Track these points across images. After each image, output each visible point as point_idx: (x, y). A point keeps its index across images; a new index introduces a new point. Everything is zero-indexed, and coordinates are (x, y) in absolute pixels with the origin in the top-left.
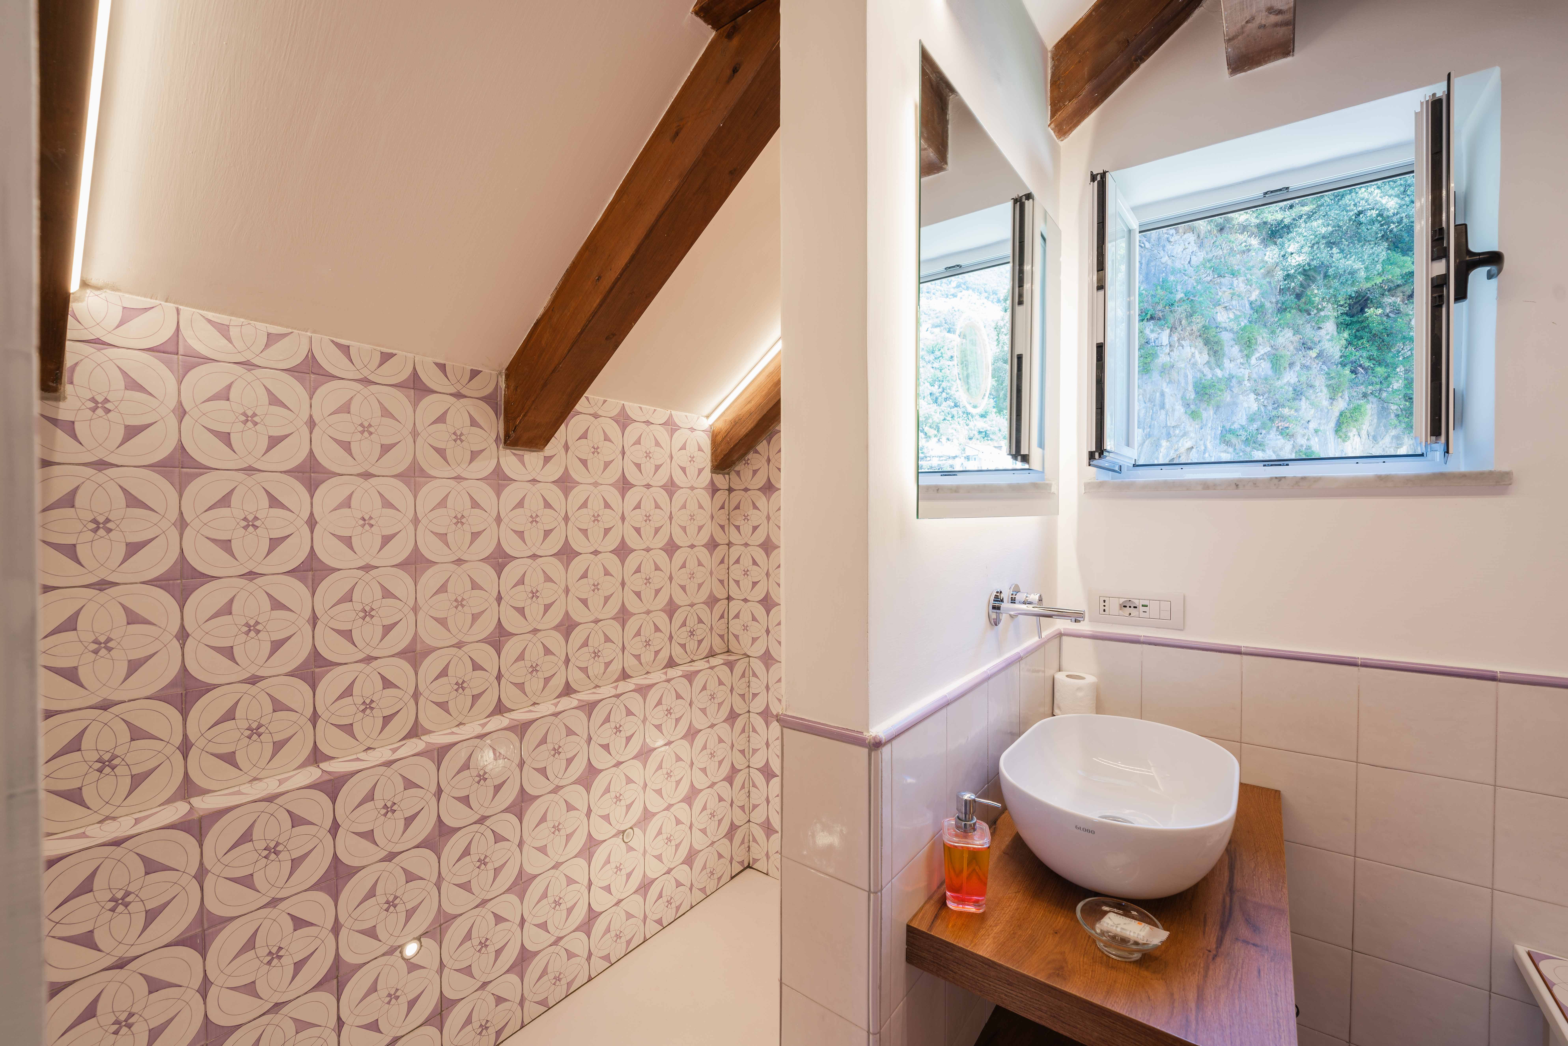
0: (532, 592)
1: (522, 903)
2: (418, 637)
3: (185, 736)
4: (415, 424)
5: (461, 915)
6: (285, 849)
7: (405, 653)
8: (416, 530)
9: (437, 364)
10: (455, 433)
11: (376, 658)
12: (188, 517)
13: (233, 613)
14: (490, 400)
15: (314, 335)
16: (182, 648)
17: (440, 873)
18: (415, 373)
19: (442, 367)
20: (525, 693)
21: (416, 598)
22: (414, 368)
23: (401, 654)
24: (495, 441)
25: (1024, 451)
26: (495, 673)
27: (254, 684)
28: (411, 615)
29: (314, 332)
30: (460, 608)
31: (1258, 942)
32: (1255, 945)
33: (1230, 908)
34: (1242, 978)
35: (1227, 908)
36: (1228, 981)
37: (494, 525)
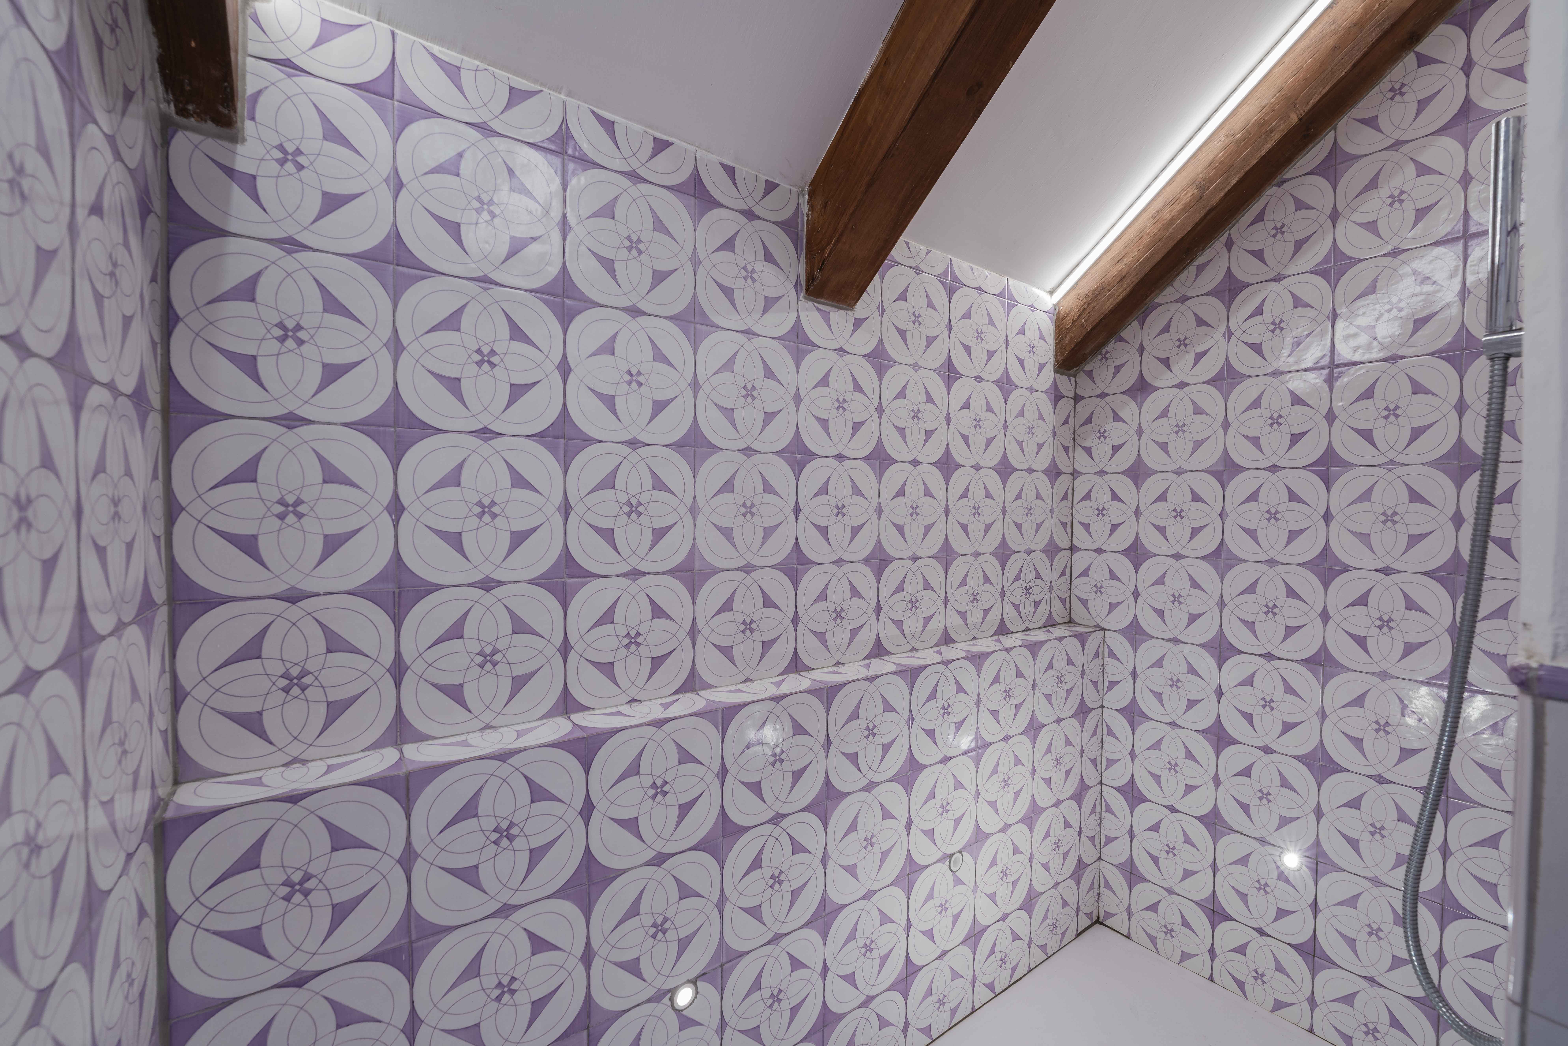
0: (837, 507)
1: (825, 943)
2: (696, 551)
3: (398, 654)
4: (695, 246)
5: (749, 952)
6: (522, 834)
7: (680, 572)
8: (695, 399)
9: (723, 165)
10: (745, 268)
11: (644, 574)
12: (405, 339)
13: (462, 485)
14: (789, 227)
15: (569, 99)
16: (396, 527)
17: (722, 889)
18: (696, 175)
19: (730, 171)
20: (827, 647)
21: (695, 495)
22: (696, 167)
23: (674, 572)
24: (795, 286)
26: (791, 614)
27: (488, 590)
28: (688, 518)
29: (569, 94)
30: (748, 516)
37: (792, 406)
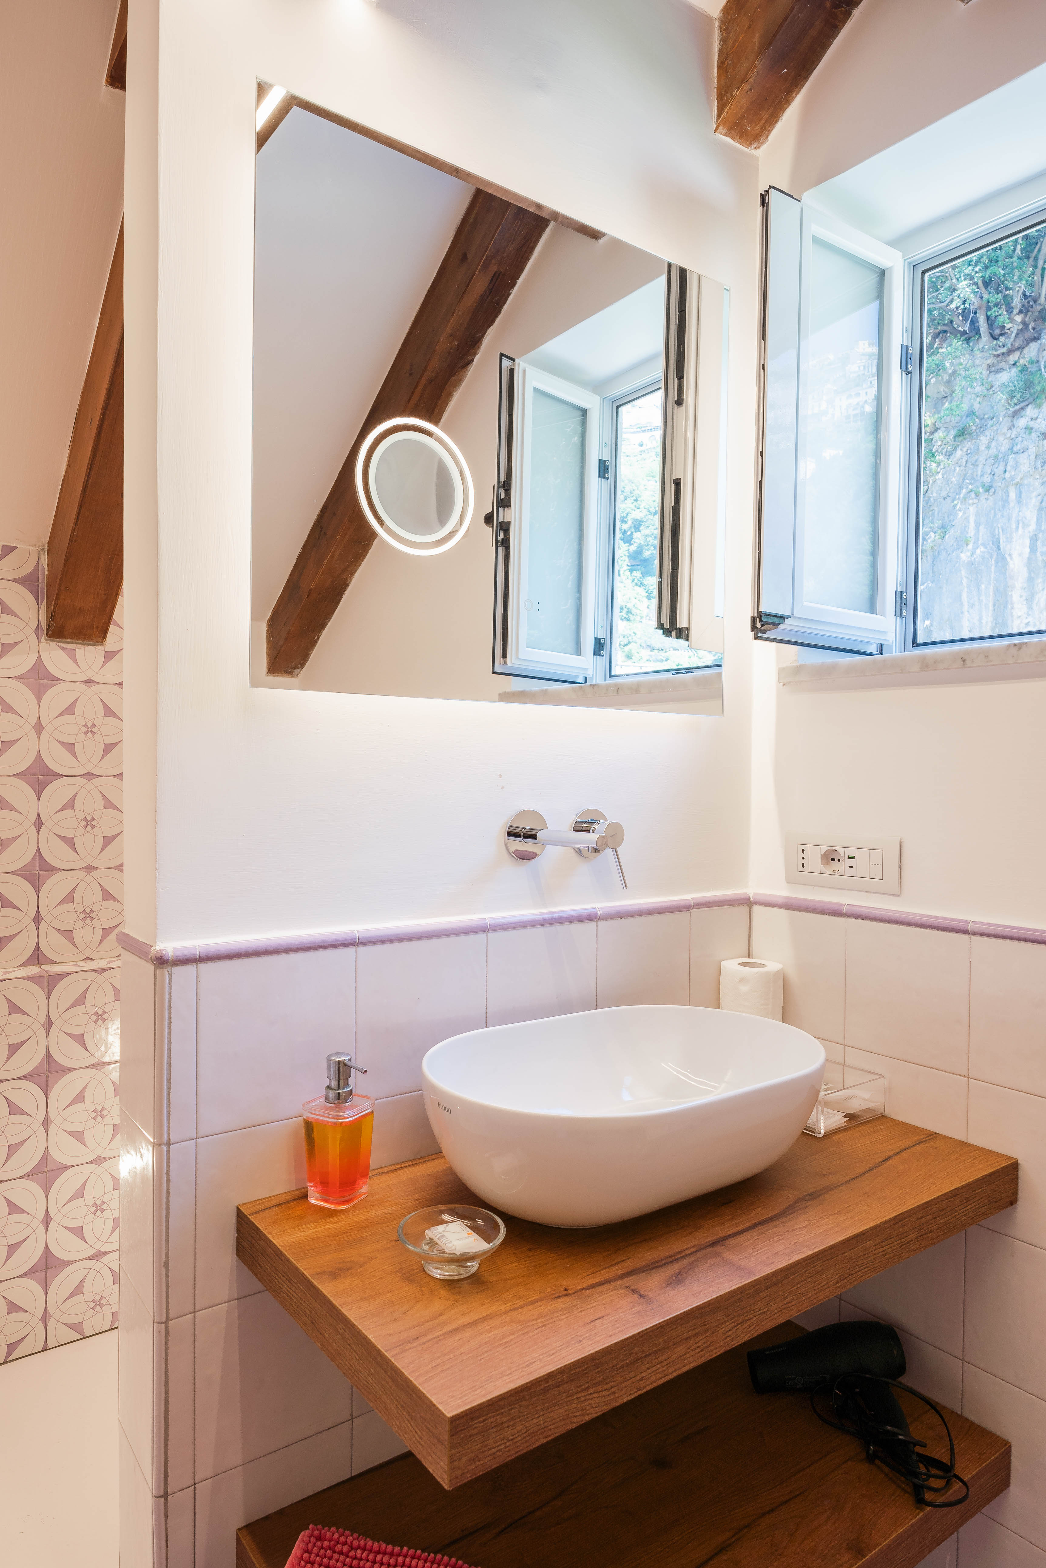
0: (85, 819)
1: (47, 1196)
14: (29, 581)
20: (73, 943)
24: (35, 631)
25: (682, 623)
26: (33, 914)
31: (651, 1295)
32: (641, 1296)
33: (679, 1259)
34: (562, 1320)
35: (673, 1258)
36: (539, 1318)
37: (33, 734)
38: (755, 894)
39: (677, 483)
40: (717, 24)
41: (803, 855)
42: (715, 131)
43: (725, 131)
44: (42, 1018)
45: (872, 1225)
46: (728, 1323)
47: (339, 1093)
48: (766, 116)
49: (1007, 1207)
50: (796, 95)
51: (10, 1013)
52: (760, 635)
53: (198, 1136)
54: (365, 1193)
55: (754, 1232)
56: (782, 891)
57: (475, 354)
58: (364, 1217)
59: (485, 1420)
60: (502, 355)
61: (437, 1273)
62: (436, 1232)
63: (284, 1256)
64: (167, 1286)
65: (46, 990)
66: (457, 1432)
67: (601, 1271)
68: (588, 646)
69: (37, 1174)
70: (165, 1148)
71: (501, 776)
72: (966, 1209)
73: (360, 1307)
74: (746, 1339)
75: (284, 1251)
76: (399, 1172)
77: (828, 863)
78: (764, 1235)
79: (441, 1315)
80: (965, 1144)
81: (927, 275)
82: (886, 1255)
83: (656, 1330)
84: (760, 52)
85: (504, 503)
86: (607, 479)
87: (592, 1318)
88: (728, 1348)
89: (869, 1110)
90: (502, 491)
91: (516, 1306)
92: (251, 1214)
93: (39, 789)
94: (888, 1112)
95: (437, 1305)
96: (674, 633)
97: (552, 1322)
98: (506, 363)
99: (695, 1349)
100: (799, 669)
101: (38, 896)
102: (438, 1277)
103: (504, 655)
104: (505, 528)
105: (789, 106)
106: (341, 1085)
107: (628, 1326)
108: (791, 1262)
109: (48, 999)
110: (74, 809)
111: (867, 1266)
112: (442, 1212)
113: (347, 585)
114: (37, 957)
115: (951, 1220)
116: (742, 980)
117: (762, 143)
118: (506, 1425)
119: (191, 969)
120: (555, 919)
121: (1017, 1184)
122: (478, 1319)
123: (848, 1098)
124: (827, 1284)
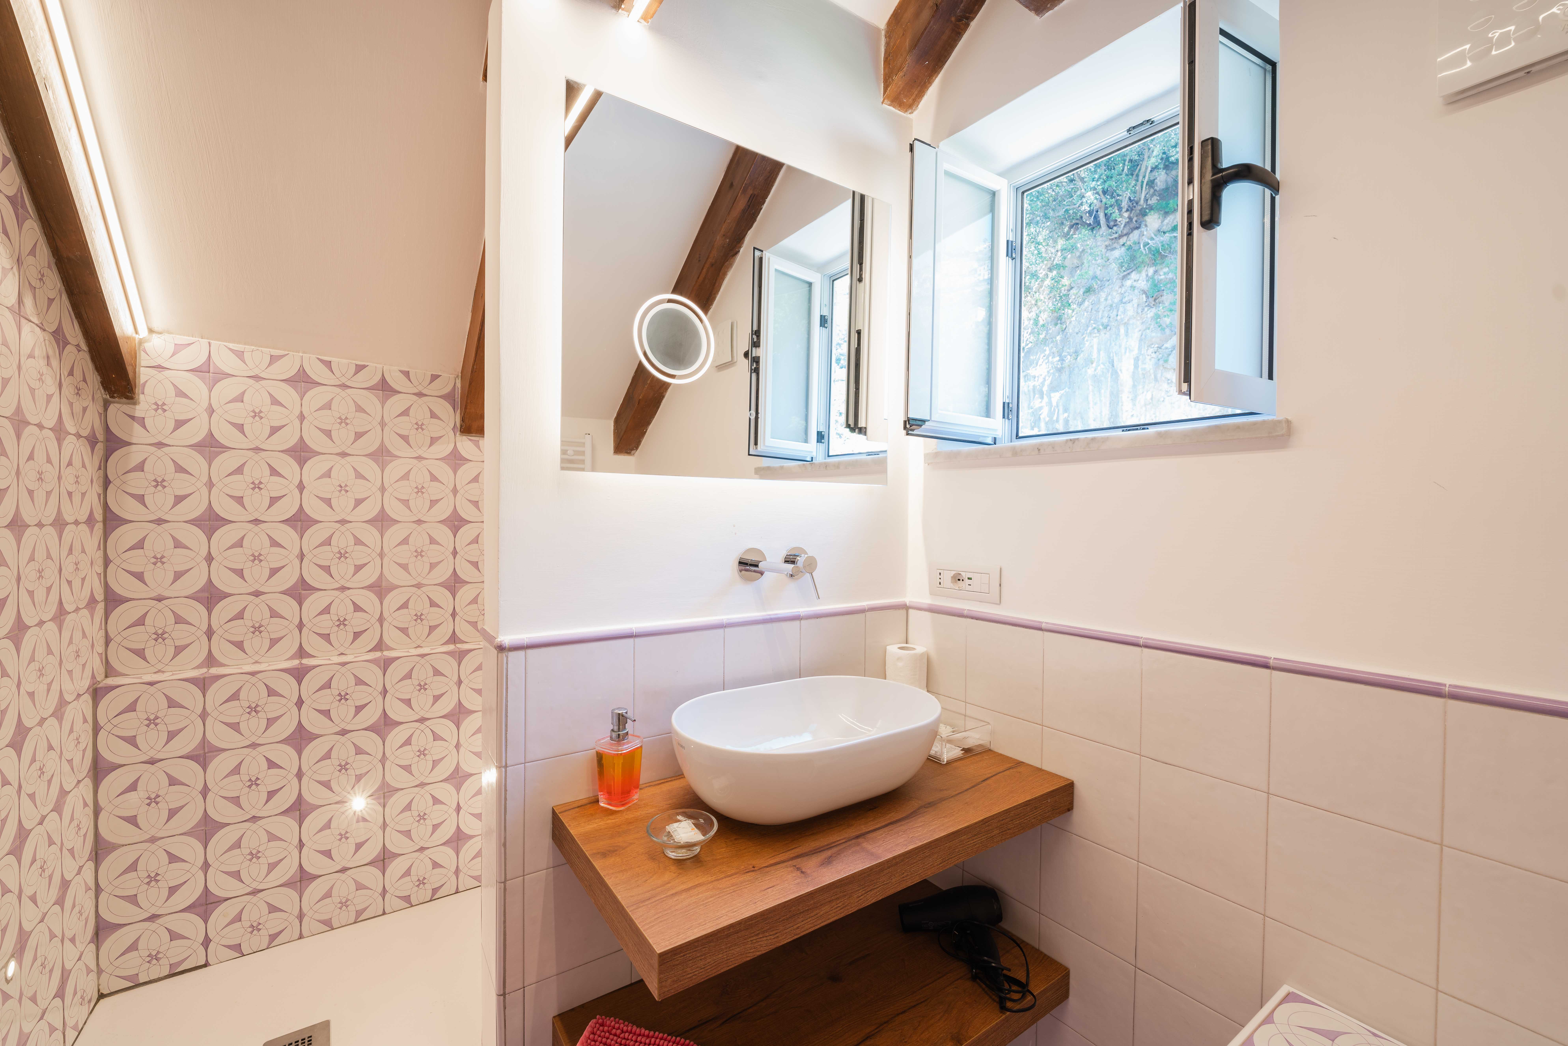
1: (458, 794)
2: (383, 576)
3: (210, 625)
4: (383, 417)
5: (402, 789)
6: (263, 710)
7: (373, 587)
8: (382, 496)
9: (401, 371)
10: (416, 424)
11: (349, 589)
12: (215, 481)
13: (244, 546)
14: (448, 397)
15: (304, 355)
16: (209, 567)
17: (384, 753)
18: (383, 379)
19: (407, 374)
21: (382, 547)
22: (383, 375)
23: (369, 587)
24: (452, 429)
25: (862, 424)
26: (451, 611)
27: (257, 596)
28: (378, 560)
29: (304, 352)
30: (419, 557)
31: (809, 871)
32: (802, 872)
33: (833, 846)
34: (746, 888)
35: (829, 846)
36: (732, 886)
37: (451, 495)
38: (910, 602)
39: (859, 333)
40: (883, 33)
41: (940, 577)
42: (882, 103)
43: (889, 103)
44: (455, 678)
45: (966, 825)
46: (861, 891)
47: (619, 734)
48: (916, 93)
49: (1065, 812)
50: (936, 78)
51: (434, 675)
52: (910, 432)
53: (527, 761)
54: (637, 799)
55: (886, 829)
56: (926, 600)
57: (740, 247)
58: (633, 816)
59: (684, 956)
60: (755, 248)
61: (672, 855)
62: (673, 828)
63: (576, 841)
64: (505, 859)
65: (458, 661)
66: (665, 963)
67: (779, 854)
68: (813, 436)
69: (452, 779)
70: (504, 770)
71: (734, 526)
72: (1035, 814)
73: (617, 877)
74: (874, 901)
75: (576, 838)
76: (662, 785)
77: (956, 582)
78: (892, 831)
79: (669, 883)
80: (1040, 770)
81: (1025, 194)
82: (976, 845)
83: (808, 895)
84: (910, 51)
85: (756, 344)
86: (826, 328)
87: (766, 887)
88: (861, 907)
89: (980, 745)
90: (754, 337)
91: (718, 878)
92: (560, 813)
93: (455, 531)
94: (992, 748)
95: (668, 876)
96: (857, 430)
97: (740, 890)
98: (757, 253)
99: (837, 908)
100: (937, 455)
101: (454, 600)
102: (673, 857)
103: (756, 444)
104: (756, 360)
105: (931, 85)
106: (620, 730)
107: (789, 893)
108: (906, 850)
109: (459, 666)
110: (478, 543)
111: (963, 852)
112: (678, 814)
113: (663, 397)
114: (454, 639)
115: (1024, 822)
116: (899, 659)
117: (914, 110)
118: (700, 958)
119: (521, 653)
120: (771, 619)
121: (1073, 797)
122: (692, 887)
123: (965, 738)
124: (933, 864)
